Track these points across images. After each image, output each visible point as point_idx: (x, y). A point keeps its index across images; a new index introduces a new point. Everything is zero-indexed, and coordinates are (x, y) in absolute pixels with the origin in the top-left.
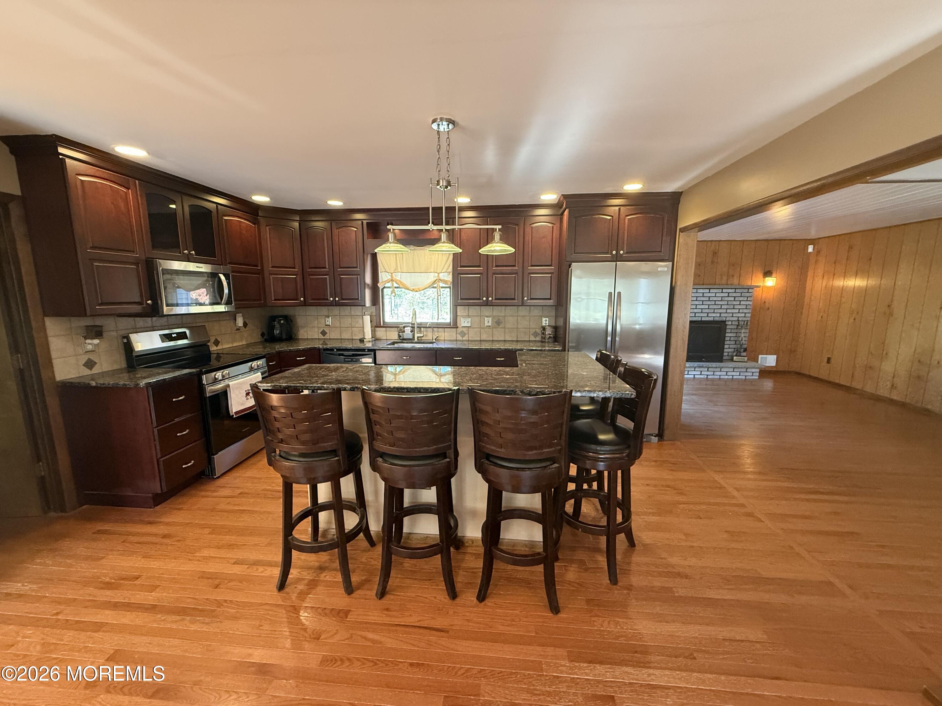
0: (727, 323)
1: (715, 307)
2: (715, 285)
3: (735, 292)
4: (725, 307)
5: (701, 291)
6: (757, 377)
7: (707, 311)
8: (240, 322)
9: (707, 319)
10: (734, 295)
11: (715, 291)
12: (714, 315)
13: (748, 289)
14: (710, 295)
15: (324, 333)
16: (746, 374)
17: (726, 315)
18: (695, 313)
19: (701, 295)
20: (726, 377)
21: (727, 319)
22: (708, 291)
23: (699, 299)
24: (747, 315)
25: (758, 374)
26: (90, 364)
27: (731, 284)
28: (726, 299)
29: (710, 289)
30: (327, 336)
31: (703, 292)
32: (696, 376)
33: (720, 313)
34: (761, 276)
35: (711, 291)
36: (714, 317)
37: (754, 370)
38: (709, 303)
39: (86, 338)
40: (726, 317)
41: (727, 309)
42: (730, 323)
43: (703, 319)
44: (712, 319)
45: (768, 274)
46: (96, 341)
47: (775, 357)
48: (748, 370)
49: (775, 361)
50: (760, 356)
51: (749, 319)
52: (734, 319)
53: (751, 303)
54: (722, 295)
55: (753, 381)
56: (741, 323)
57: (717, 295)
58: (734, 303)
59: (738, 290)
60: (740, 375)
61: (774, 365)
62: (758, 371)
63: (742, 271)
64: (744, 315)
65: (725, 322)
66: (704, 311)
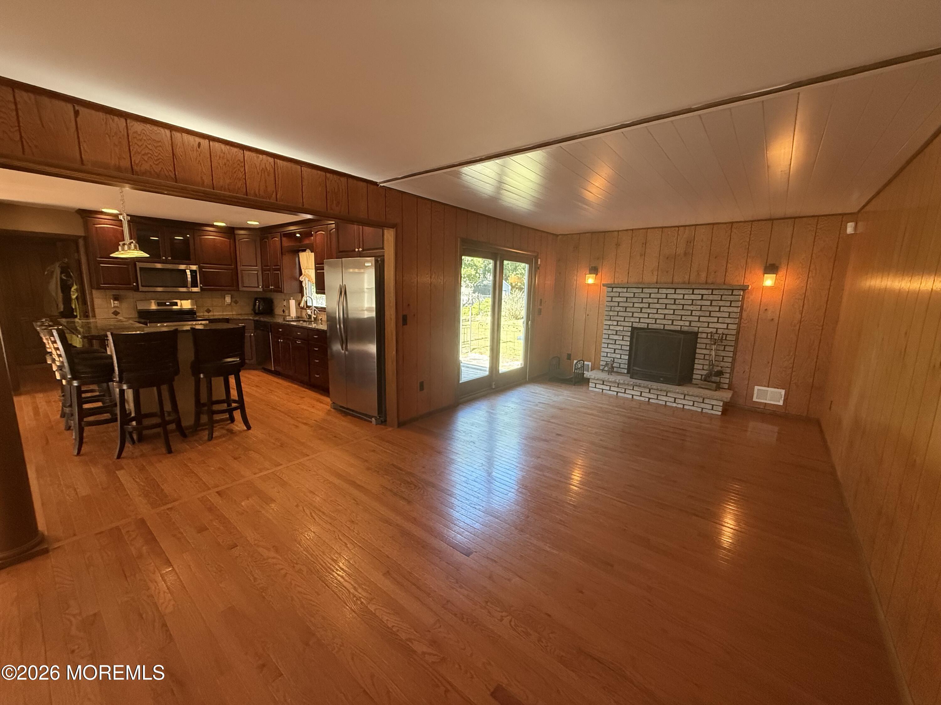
0: (699, 335)
1: (683, 313)
2: (689, 283)
3: (712, 294)
4: (698, 313)
5: (664, 291)
6: (720, 413)
7: (671, 317)
8: (228, 300)
9: (672, 328)
10: (711, 297)
11: (683, 291)
12: (681, 323)
13: (733, 290)
14: (675, 296)
16: (703, 405)
17: (699, 324)
18: (656, 319)
19: (664, 296)
20: (674, 405)
21: (701, 330)
22: (673, 291)
23: (661, 301)
24: (730, 326)
25: (720, 409)
26: (116, 313)
27: (712, 284)
28: (699, 303)
29: (675, 289)
31: (667, 292)
32: (635, 397)
33: (690, 322)
34: (760, 272)
35: (678, 291)
36: (681, 326)
37: (714, 402)
38: (674, 307)
39: (113, 301)
40: (699, 327)
41: (699, 317)
42: (704, 335)
43: (667, 327)
44: (678, 328)
45: (771, 268)
46: (117, 303)
47: (783, 392)
48: (706, 401)
49: (783, 399)
50: (756, 388)
51: (734, 332)
52: (711, 330)
53: (738, 310)
54: (693, 297)
55: (711, 417)
56: (716, 337)
57: (686, 297)
58: (711, 309)
59: (717, 291)
60: (693, 406)
61: (781, 403)
62: (721, 404)
63: (729, 265)
64: (725, 326)
65: (696, 334)
66: (667, 317)
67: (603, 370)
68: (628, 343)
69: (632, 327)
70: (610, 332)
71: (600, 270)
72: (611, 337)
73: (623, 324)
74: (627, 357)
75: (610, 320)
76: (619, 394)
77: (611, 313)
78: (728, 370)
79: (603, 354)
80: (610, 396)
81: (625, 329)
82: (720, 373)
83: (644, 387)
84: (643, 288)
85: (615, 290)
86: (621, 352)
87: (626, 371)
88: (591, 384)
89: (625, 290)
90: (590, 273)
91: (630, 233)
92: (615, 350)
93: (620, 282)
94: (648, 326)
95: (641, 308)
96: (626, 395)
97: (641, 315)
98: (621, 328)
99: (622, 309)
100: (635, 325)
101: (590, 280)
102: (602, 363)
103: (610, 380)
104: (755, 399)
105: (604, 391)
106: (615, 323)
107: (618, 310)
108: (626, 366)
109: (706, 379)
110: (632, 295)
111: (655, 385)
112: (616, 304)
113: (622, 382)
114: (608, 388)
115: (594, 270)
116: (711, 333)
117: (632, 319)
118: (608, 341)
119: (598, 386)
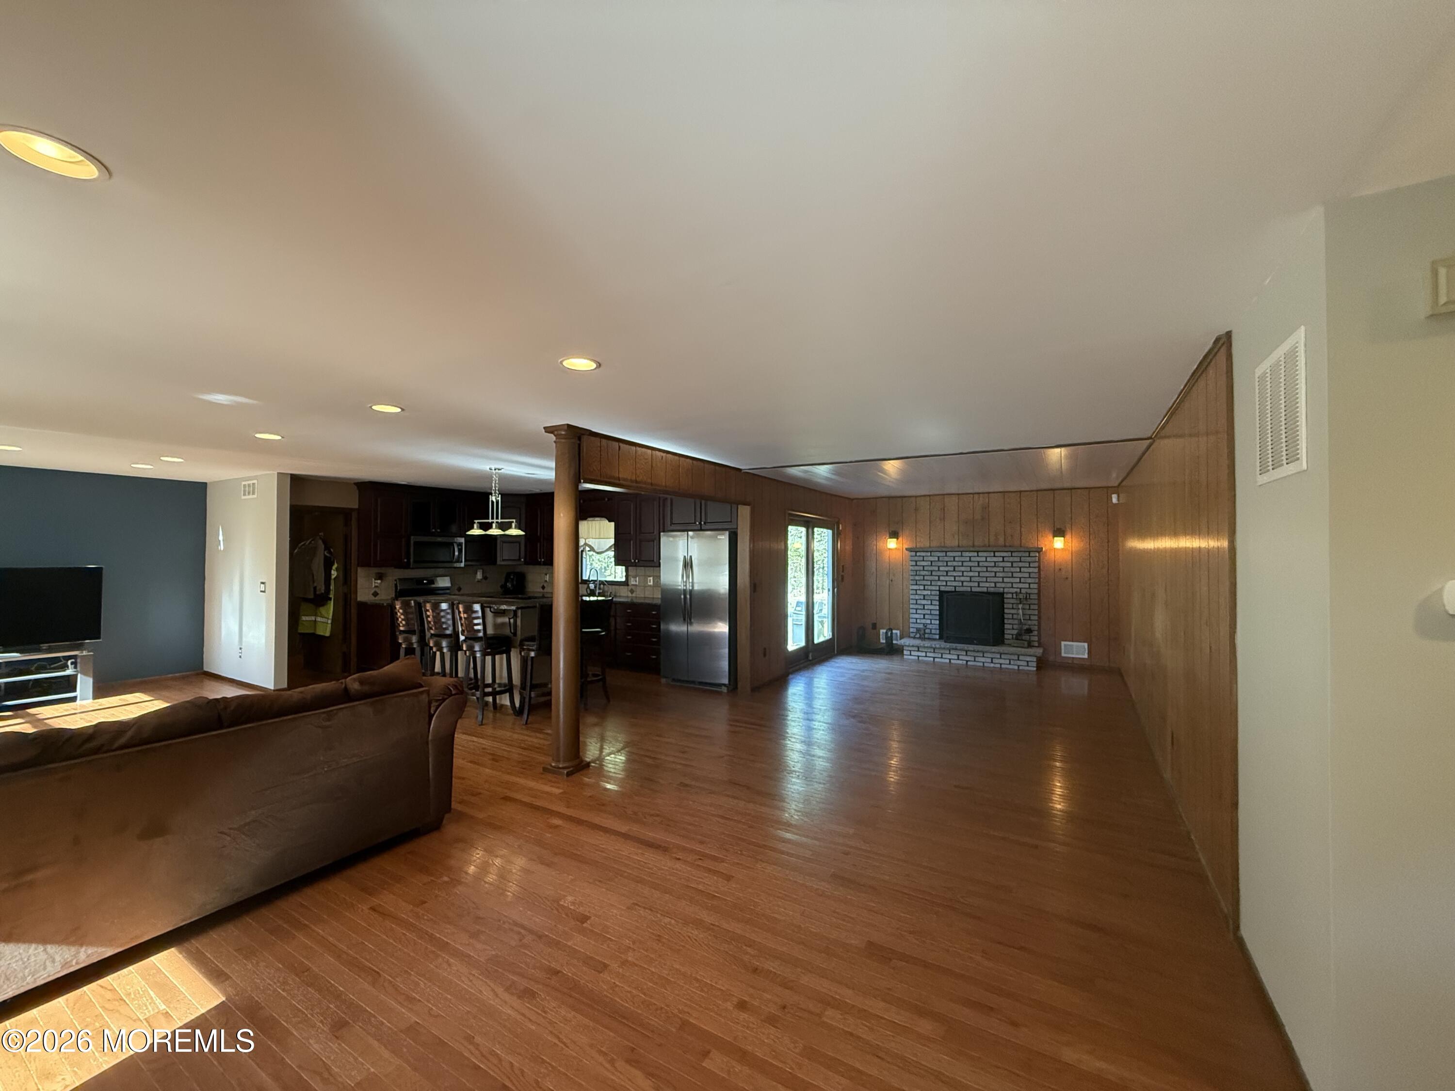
0: (1005, 596)
1: (987, 574)
2: (989, 546)
3: (1012, 556)
4: (1001, 575)
5: (967, 554)
6: (1035, 669)
7: (977, 579)
8: (479, 576)
9: (978, 590)
10: (1011, 559)
11: (985, 554)
12: (987, 585)
13: (1029, 552)
14: (978, 559)
15: (543, 587)
16: (1019, 663)
17: (1003, 585)
19: (968, 559)
20: (992, 665)
21: (1006, 590)
22: (975, 554)
23: (965, 564)
24: (1032, 586)
25: (1035, 664)
26: (375, 594)
27: (1010, 546)
28: (1001, 564)
29: (978, 552)
30: (545, 590)
31: (970, 555)
32: (952, 661)
33: (995, 583)
34: (1051, 537)
35: (980, 554)
36: (987, 587)
37: (1028, 659)
38: (979, 569)
39: (375, 579)
40: (1004, 588)
41: (1003, 578)
42: (1010, 596)
43: (974, 590)
44: (985, 590)
45: (1059, 532)
46: (379, 581)
47: (1086, 645)
48: (1021, 658)
49: (1087, 652)
50: (1063, 643)
51: (1036, 591)
52: (1015, 590)
53: (1036, 570)
54: (995, 559)
55: (1027, 673)
56: (1021, 596)
57: (988, 559)
58: (1012, 570)
59: (1016, 553)
60: (1010, 664)
61: (1086, 656)
62: (1035, 659)
63: (1022, 529)
64: (1027, 586)
65: (1002, 594)
66: (973, 579)
67: (914, 638)
68: (938, 608)
69: (939, 590)
70: (917, 597)
71: (900, 534)
72: (919, 602)
73: (930, 588)
74: (938, 622)
75: (916, 584)
76: (936, 660)
77: (917, 578)
78: (1036, 628)
79: (911, 620)
80: (927, 663)
81: (933, 593)
82: (1029, 631)
83: (960, 650)
84: (946, 552)
85: (918, 554)
86: (930, 617)
87: (937, 637)
88: (905, 652)
89: (929, 554)
90: (890, 538)
91: (928, 499)
92: (924, 615)
93: (922, 546)
94: (955, 589)
95: (947, 572)
96: (943, 660)
97: (947, 578)
98: (929, 592)
99: (927, 573)
100: (943, 589)
101: (892, 544)
102: (912, 630)
103: (926, 645)
104: (1063, 655)
105: (920, 658)
106: (922, 588)
107: (923, 574)
108: (938, 632)
109: (1018, 637)
110: (936, 559)
111: (971, 647)
112: (921, 568)
113: (938, 646)
114: (924, 654)
115: (894, 535)
116: (1016, 593)
117: (939, 583)
118: (917, 607)
119: (913, 653)
